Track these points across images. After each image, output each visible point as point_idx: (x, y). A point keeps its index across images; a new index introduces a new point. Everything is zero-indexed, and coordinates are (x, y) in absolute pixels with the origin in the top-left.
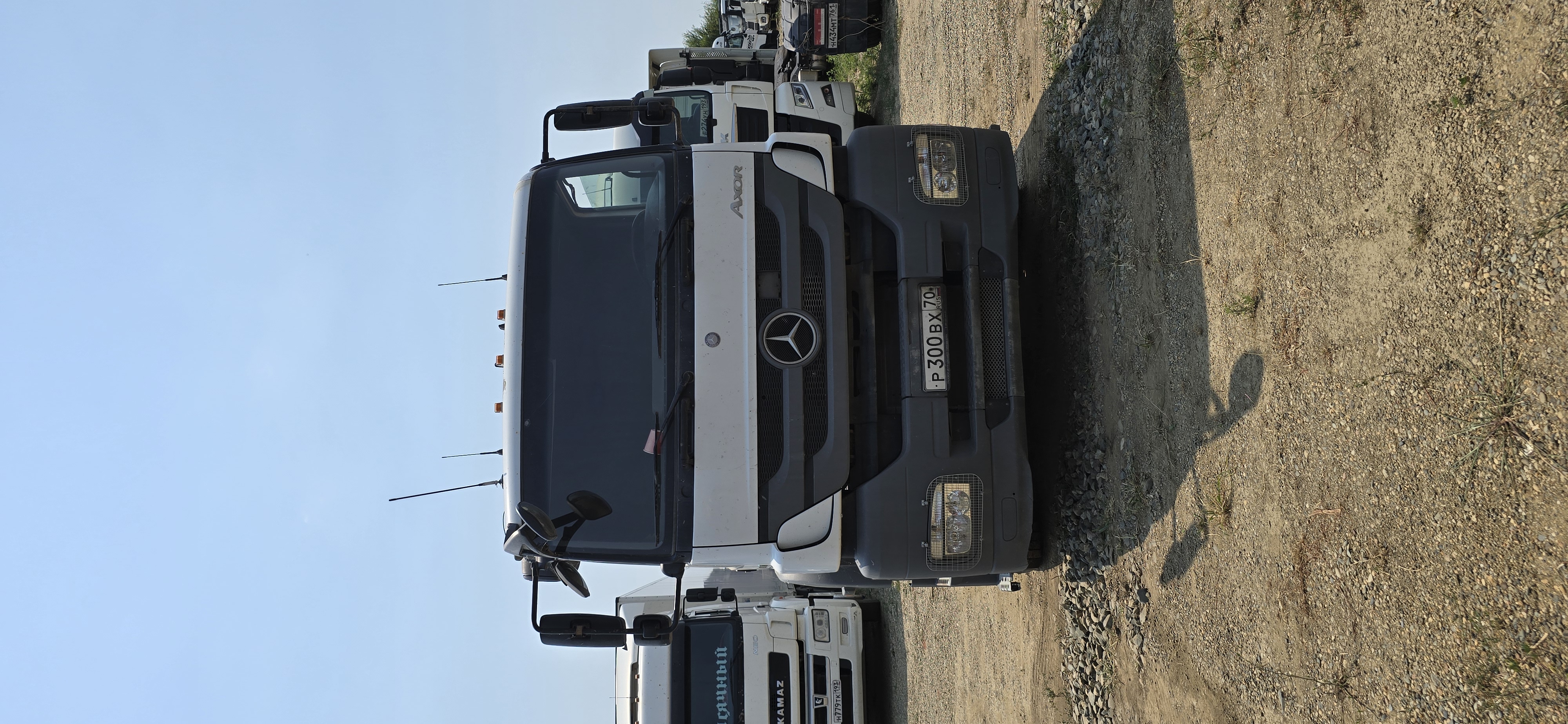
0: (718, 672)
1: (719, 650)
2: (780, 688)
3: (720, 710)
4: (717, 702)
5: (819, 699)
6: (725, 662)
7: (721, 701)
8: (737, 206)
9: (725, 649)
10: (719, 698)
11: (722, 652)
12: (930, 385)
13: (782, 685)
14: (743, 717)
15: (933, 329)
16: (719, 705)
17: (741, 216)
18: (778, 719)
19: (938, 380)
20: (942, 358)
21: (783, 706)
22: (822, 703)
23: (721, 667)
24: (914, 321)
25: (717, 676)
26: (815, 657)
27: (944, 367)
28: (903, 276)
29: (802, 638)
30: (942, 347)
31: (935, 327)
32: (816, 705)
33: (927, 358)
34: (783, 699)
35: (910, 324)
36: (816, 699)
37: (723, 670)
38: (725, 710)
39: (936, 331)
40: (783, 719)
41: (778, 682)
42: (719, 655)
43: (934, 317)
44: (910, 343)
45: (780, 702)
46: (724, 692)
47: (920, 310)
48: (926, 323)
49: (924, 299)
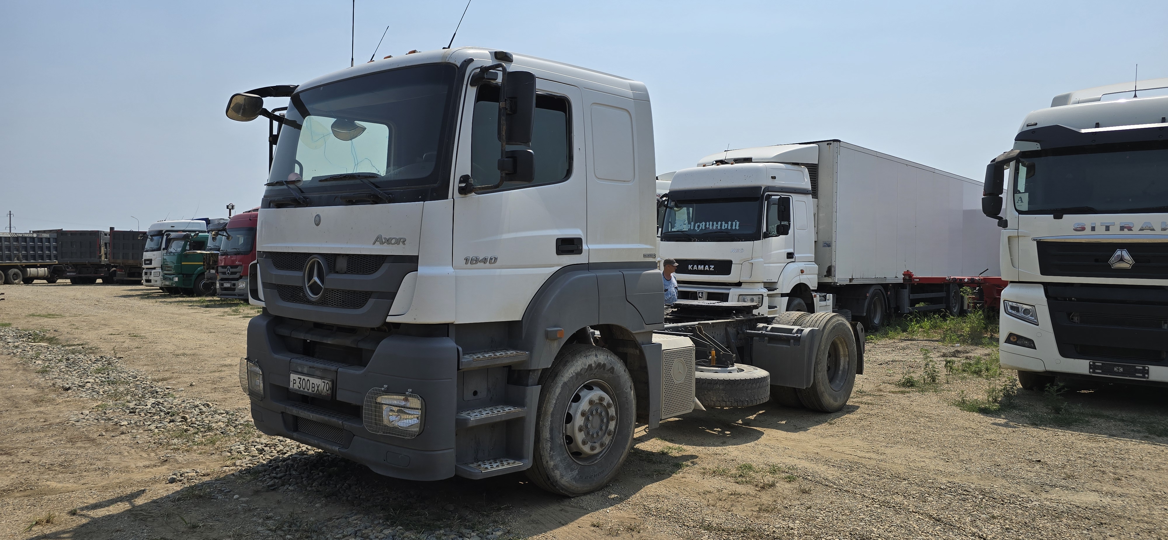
0: (724, 223)
1: (738, 223)
2: (710, 268)
3: (701, 224)
4: (706, 222)
5: (702, 295)
6: (729, 228)
7: (706, 225)
8: (379, 240)
9: (737, 228)
10: (708, 223)
11: (736, 225)
12: (293, 376)
13: (711, 269)
14: (695, 241)
15: (313, 386)
16: (704, 223)
17: (374, 243)
18: (692, 266)
19: (294, 383)
20: (301, 389)
21: (699, 269)
22: (700, 297)
23: (726, 225)
24: (318, 373)
25: (721, 222)
26: (728, 294)
27: (298, 389)
28: (340, 369)
29: (743, 285)
30: (306, 390)
31: (314, 387)
32: (699, 293)
33: (302, 377)
34: (703, 269)
35: (318, 369)
36: (702, 293)
37: (725, 226)
38: (700, 228)
39: (312, 387)
40: (692, 269)
41: (713, 267)
42: (734, 223)
43: (318, 387)
44: (310, 367)
45: (701, 267)
46: (711, 228)
47: (322, 378)
48: (317, 381)
49: (326, 382)
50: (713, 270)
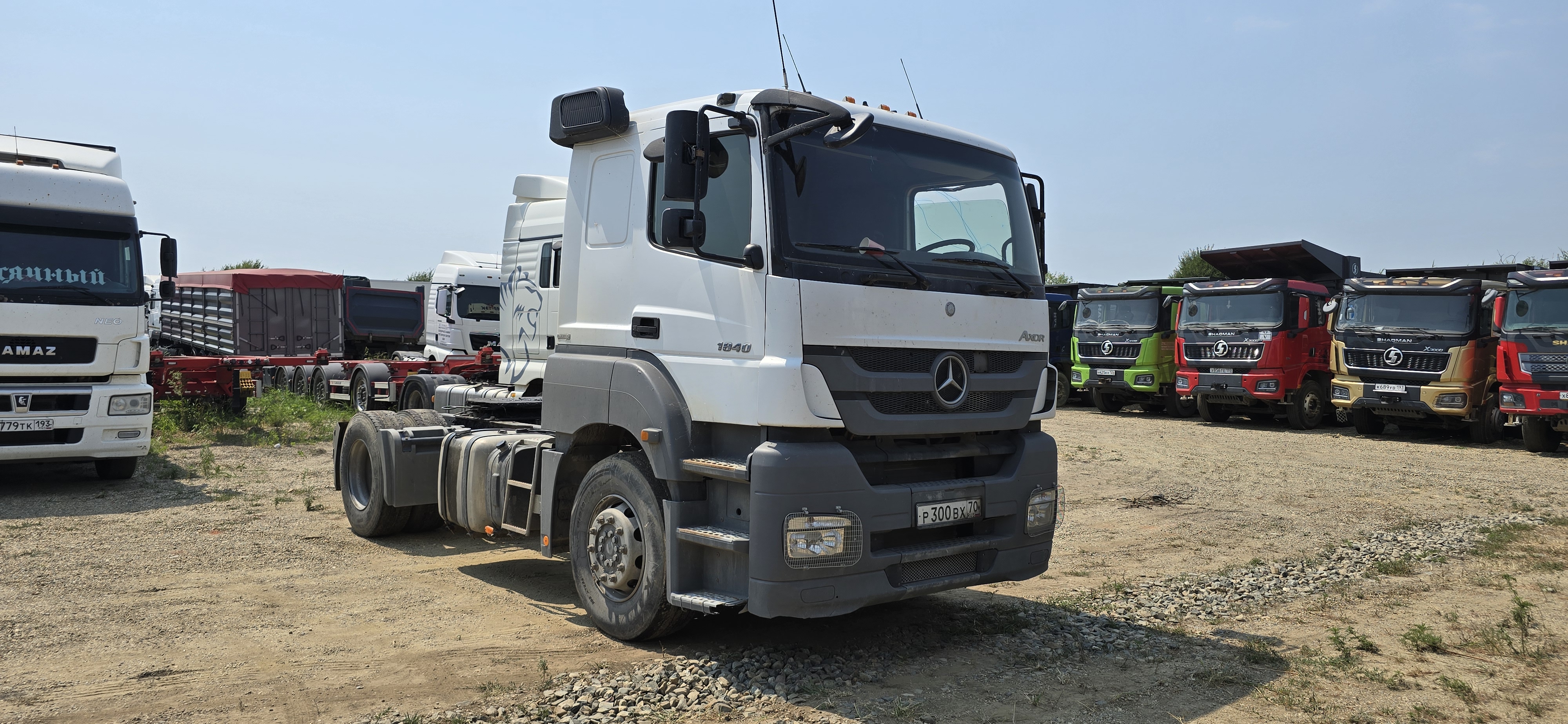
0: (69, 272)
1: (101, 274)
2: (45, 351)
3: (12, 271)
4: (23, 267)
6: (84, 281)
7: (24, 272)
8: (1026, 336)
9: (102, 282)
10: (29, 270)
11: (98, 278)
12: (921, 510)
13: (48, 353)
15: (956, 511)
16: (19, 269)
17: (1020, 340)
19: (924, 517)
20: (938, 521)
21: (18, 353)
22: (19, 405)
23: (76, 277)
24: (960, 494)
25: (63, 269)
26: (88, 397)
27: (932, 522)
28: (986, 483)
29: (113, 380)
30: (945, 520)
31: (957, 513)
32: (17, 398)
33: (938, 506)
34: (28, 353)
35: (958, 489)
36: (26, 397)
37: (71, 277)
38: (12, 277)
39: (954, 513)
41: (53, 349)
42: (93, 274)
43: (962, 511)
44: (946, 491)
46: (38, 278)
47: (967, 499)
48: (959, 505)
49: (973, 501)
50: (54, 354)
